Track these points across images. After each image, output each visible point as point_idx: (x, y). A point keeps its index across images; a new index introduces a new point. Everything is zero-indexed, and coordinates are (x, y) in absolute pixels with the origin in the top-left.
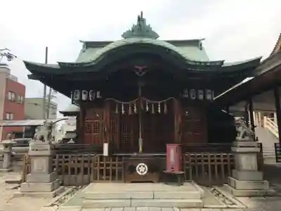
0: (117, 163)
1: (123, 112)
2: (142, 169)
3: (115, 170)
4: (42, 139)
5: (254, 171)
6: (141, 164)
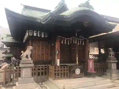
0: (66, 69)
1: (65, 43)
2: (78, 71)
3: (65, 73)
4: (27, 57)
6: (77, 69)
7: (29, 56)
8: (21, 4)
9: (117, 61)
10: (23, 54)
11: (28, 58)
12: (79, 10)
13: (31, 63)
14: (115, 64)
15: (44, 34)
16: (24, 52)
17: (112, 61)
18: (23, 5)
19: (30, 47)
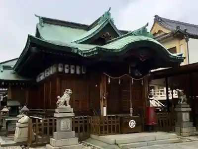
2: (132, 124)
4: (65, 103)
5: (187, 122)
6: (131, 121)
7: (68, 103)
8: (36, 16)
9: (190, 109)
10: (59, 100)
11: (66, 105)
12: (133, 41)
13: (71, 112)
14: (188, 114)
15: (80, 70)
16: (61, 97)
17: (182, 110)
18: (39, 17)
19: (69, 90)
